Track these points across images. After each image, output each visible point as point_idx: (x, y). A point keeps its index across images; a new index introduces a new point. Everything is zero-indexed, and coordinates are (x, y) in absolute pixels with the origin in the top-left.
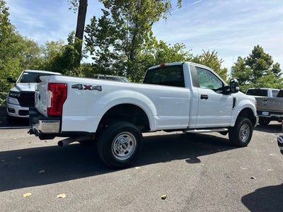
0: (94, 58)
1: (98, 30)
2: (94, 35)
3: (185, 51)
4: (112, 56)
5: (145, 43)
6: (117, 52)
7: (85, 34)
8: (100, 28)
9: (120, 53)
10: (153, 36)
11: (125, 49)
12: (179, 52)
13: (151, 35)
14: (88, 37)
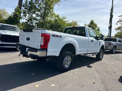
0: (26, 19)
1: (29, 7)
2: (27, 8)
3: (67, 20)
4: (35, 19)
5: (50, 14)
6: (37, 17)
7: (22, 7)
8: (29, 5)
9: (39, 18)
10: (53, 12)
11: (41, 16)
12: (64, 20)
13: (53, 11)
14: (24, 9)
